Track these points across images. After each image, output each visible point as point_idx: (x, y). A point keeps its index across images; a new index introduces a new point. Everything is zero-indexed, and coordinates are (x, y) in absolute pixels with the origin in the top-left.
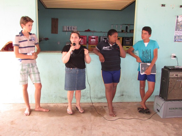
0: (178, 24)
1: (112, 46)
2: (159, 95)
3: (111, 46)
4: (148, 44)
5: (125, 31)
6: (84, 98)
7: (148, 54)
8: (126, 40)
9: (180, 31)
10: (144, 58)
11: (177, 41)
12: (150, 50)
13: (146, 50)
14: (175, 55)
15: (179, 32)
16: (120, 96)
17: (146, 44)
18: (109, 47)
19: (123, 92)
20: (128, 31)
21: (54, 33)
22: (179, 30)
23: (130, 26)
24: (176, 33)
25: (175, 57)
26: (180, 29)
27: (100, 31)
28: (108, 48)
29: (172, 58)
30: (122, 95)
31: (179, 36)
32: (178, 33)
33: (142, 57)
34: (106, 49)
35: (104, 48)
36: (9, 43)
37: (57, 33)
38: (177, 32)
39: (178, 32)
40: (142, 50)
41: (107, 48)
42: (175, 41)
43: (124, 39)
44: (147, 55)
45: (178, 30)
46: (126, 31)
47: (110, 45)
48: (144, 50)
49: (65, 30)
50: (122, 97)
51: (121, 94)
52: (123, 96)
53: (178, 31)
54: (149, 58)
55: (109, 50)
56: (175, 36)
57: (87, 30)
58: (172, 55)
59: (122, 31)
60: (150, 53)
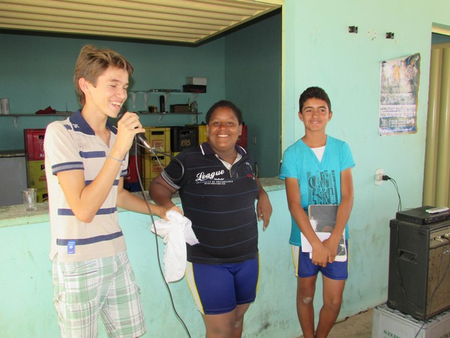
1: (232, 168)
3: (228, 166)
5: (159, 110)
7: (327, 186)
8: (182, 136)
9: (391, 104)
10: (316, 198)
12: (333, 171)
13: (321, 173)
15: (389, 106)
16: (261, 331)
17: (319, 152)
18: (222, 172)
19: (267, 315)
20: (167, 108)
23: (172, 93)
24: (383, 108)
26: (390, 100)
28: (220, 176)
30: (266, 326)
31: (387, 118)
32: (385, 109)
33: (310, 195)
34: (213, 183)
35: (201, 177)
39: (387, 106)
40: (309, 174)
41: (216, 177)
43: (175, 131)
44: (326, 188)
45: (385, 102)
46: (162, 110)
47: (224, 163)
48: (313, 174)
50: (264, 331)
51: (263, 322)
52: (269, 328)
53: (387, 104)
54: (332, 198)
55: (224, 183)
56: (381, 119)
58: (377, 173)
59: (151, 109)
60: (333, 183)
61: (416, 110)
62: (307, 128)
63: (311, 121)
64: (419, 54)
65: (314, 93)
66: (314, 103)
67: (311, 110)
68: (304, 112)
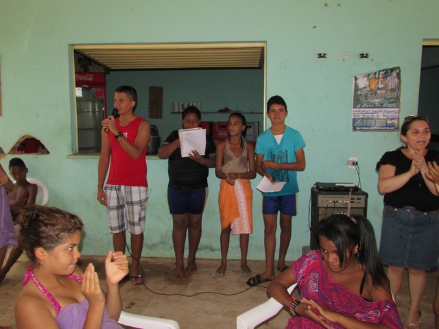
0: (359, 92)
2: (311, 246)
4: (283, 137)
6: (164, 248)
9: (366, 108)
11: (359, 130)
12: (287, 151)
13: (279, 152)
14: (355, 159)
17: (279, 138)
21: (154, 118)
22: (362, 105)
24: (356, 111)
25: (355, 164)
26: (365, 105)
27: (251, 111)
29: (350, 167)
31: (362, 119)
32: (359, 111)
36: (23, 137)
37: (161, 117)
38: (358, 109)
39: (361, 109)
42: (355, 129)
45: (358, 106)
49: (176, 111)
53: (361, 107)
56: (354, 119)
57: (223, 109)
58: (350, 159)
61: (399, 113)
62: (273, 123)
63: (275, 118)
64: (399, 68)
65: (277, 100)
66: (276, 107)
67: (274, 111)
68: (270, 112)
